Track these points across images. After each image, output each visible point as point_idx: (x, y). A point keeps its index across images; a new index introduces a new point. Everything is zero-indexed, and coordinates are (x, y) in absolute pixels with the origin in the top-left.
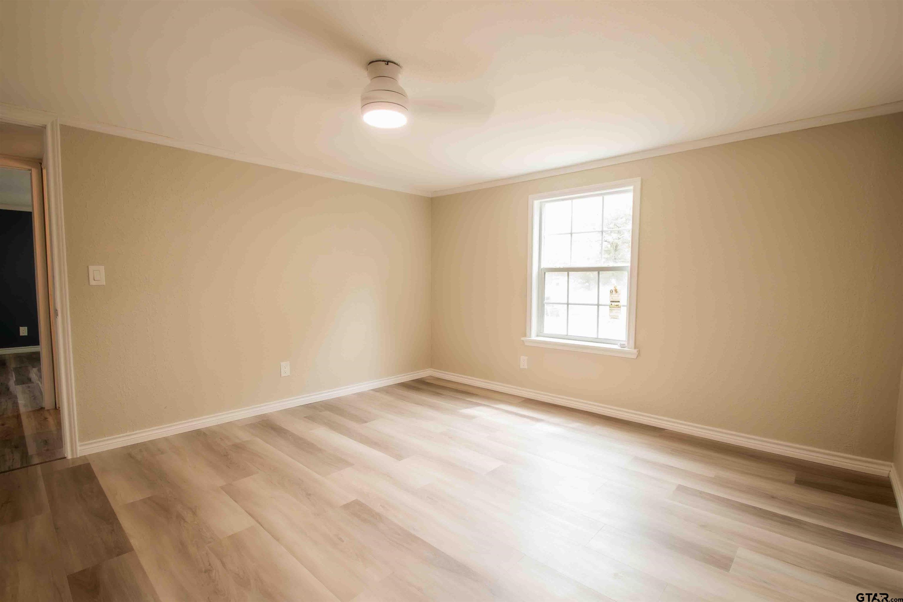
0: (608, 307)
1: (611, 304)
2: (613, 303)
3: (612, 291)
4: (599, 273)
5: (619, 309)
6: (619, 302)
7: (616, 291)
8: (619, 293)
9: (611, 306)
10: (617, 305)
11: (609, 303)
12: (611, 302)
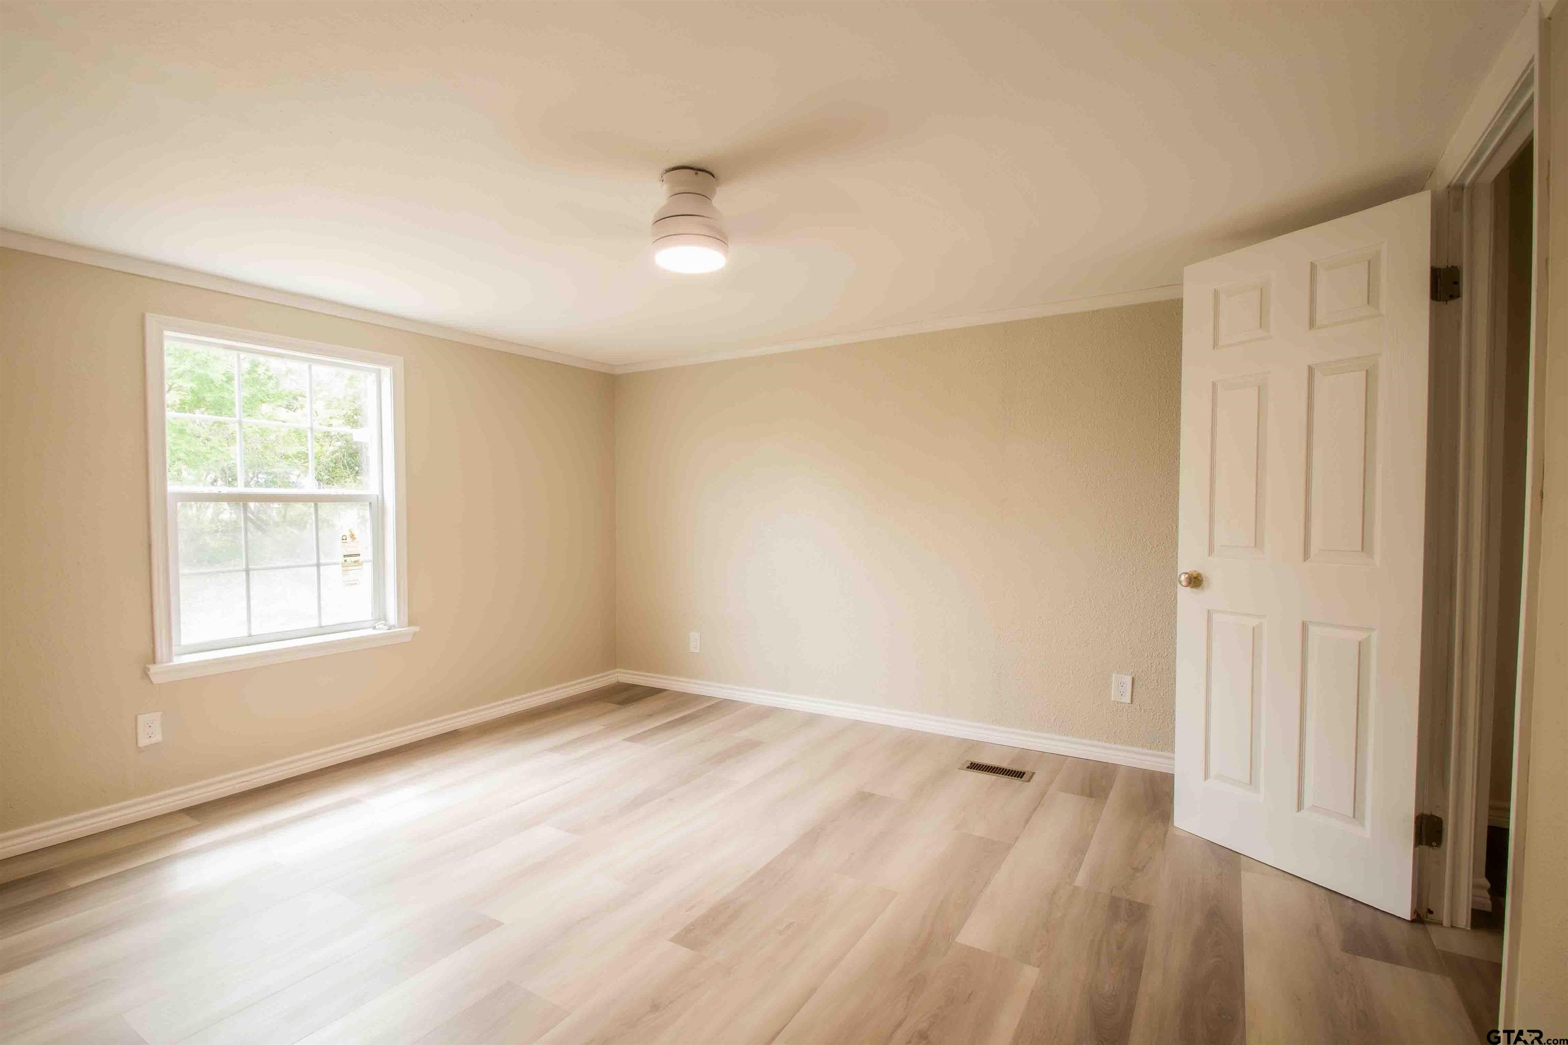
0: (341, 565)
1: (345, 561)
2: (348, 559)
3: (344, 538)
4: (316, 505)
5: (360, 567)
6: (359, 555)
7: (352, 536)
8: (357, 540)
9: (345, 565)
10: (355, 562)
11: (342, 559)
12: (345, 556)
